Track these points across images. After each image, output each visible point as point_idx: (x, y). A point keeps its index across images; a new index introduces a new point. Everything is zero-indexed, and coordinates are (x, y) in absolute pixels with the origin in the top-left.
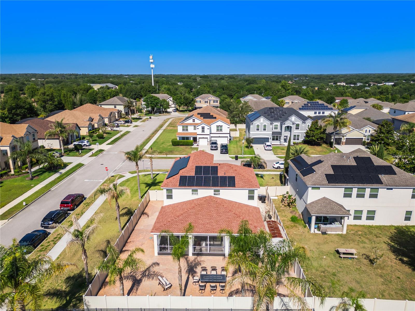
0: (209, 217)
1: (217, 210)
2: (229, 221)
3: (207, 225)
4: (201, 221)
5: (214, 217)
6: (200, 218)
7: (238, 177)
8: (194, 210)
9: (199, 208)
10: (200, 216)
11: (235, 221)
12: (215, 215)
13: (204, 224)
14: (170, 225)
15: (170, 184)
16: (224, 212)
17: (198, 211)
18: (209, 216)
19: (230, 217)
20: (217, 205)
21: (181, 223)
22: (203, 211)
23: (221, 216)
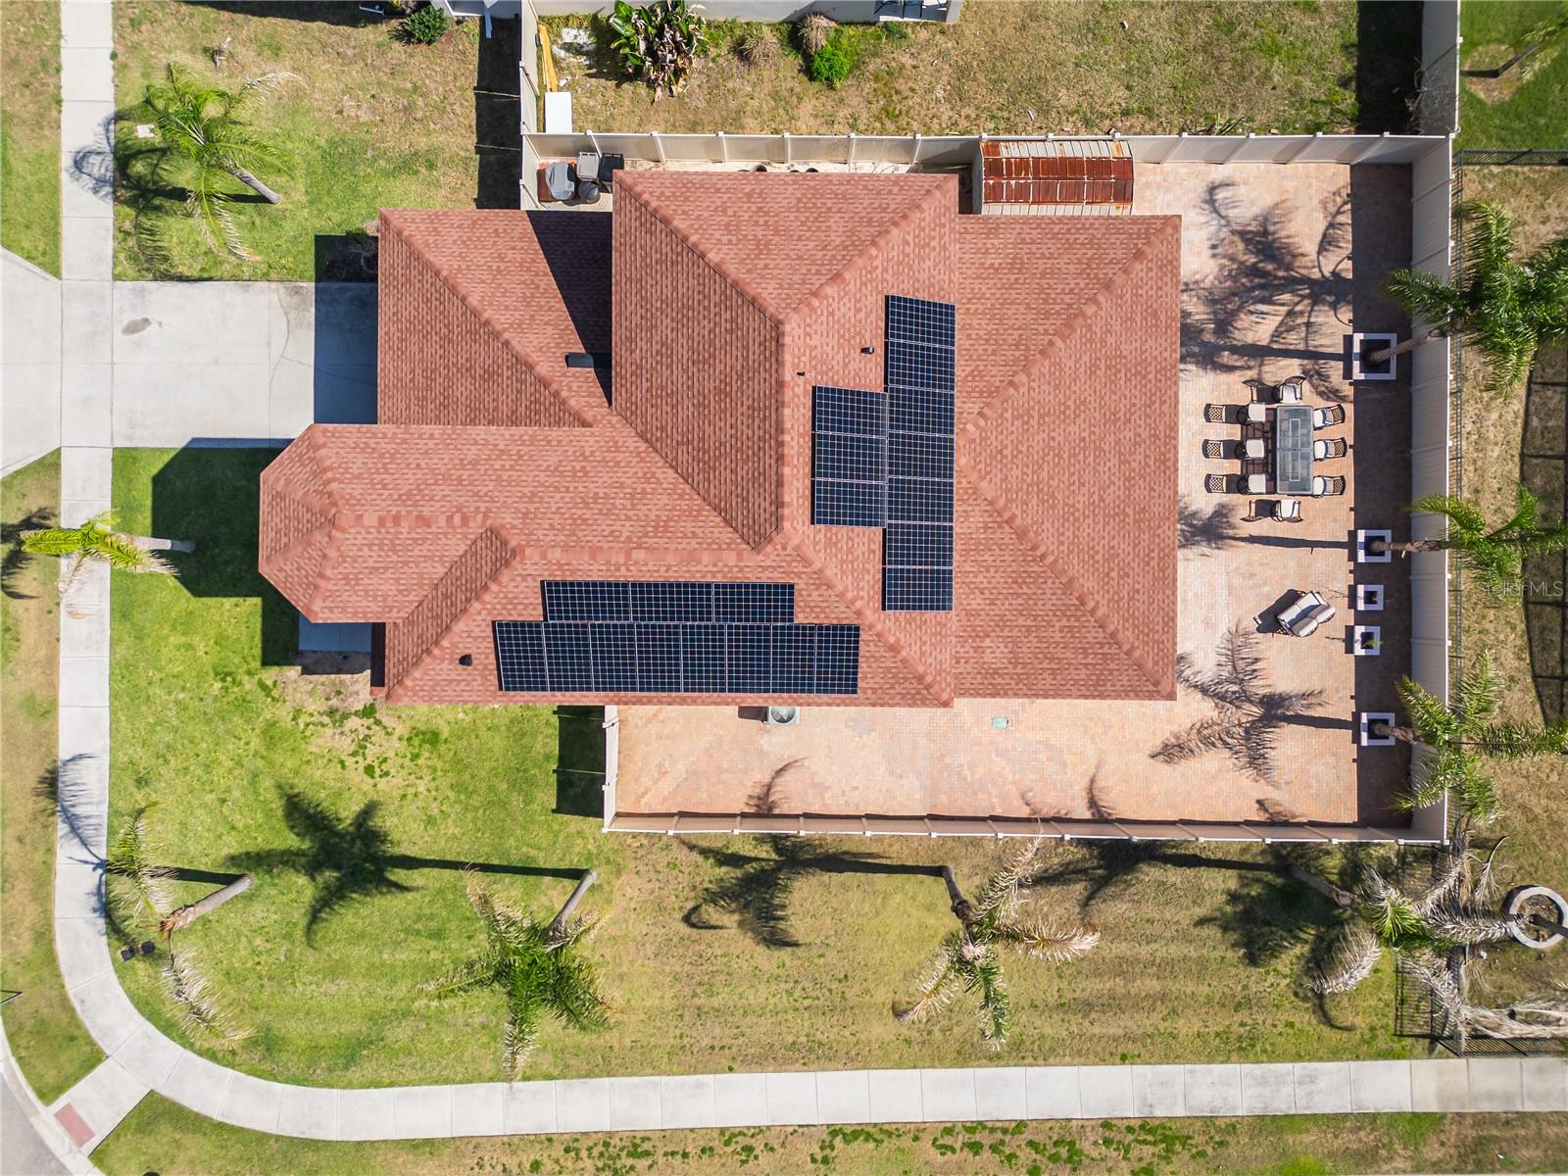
0: (1085, 457)
1: (1042, 416)
2: (1108, 367)
3: (1134, 465)
4: (1110, 491)
5: (1085, 434)
6: (1091, 495)
7: (887, 276)
8: (1047, 525)
9: (1034, 501)
10: (1081, 499)
11: (1110, 340)
12: (1073, 428)
13: (1128, 479)
14: (1135, 627)
15: (930, 660)
16: (1057, 387)
17: (1053, 507)
18: (1081, 457)
19: (1086, 358)
20: (1008, 415)
21: (1120, 577)
22: (1054, 483)
23: (1083, 403)
